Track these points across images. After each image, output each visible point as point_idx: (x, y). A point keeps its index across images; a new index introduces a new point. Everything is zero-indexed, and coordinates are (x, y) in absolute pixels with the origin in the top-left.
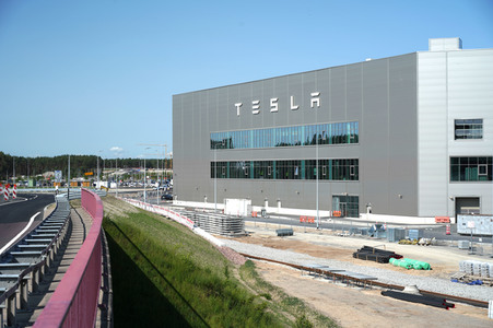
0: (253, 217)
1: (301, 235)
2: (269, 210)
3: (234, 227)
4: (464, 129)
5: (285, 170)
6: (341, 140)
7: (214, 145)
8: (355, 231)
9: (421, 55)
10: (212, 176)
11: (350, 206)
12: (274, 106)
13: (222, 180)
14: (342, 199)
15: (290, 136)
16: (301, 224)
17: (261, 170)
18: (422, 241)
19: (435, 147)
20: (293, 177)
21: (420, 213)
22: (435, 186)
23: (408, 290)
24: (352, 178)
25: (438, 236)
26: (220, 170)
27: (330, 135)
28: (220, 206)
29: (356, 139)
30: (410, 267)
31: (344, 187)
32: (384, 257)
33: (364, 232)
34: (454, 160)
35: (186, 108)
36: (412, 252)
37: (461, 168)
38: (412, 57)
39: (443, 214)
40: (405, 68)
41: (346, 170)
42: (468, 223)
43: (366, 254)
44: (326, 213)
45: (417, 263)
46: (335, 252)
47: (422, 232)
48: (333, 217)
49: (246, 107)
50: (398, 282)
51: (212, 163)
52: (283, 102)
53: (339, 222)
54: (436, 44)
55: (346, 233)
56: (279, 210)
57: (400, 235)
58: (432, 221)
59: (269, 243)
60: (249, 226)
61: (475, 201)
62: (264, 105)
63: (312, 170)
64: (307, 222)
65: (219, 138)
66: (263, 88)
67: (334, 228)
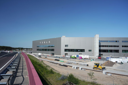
0: (42, 55)
1: (48, 57)
3: (40, 56)
4: (66, 46)
5: (46, 50)
6: (52, 47)
7: (37, 47)
8: (54, 57)
9: (62, 38)
11: (53, 54)
15: (46, 46)
17: (43, 50)
19: (63, 48)
21: (61, 55)
22: (63, 52)
23: (62, 65)
25: (63, 58)
26: (38, 50)
29: (54, 47)
30: (61, 62)
31: (53, 52)
32: (58, 60)
34: (65, 49)
35: (34, 43)
36: (61, 60)
37: (66, 50)
39: (64, 55)
40: (60, 39)
41: (53, 50)
42: (67, 56)
43: (56, 60)
45: (62, 61)
46: (52, 60)
47: (62, 57)
48: (51, 55)
50: (60, 64)
52: (46, 42)
54: (63, 36)
56: (45, 54)
57: (59, 58)
59: (44, 58)
60: (42, 56)
61: (67, 54)
62: (43, 42)
63: (49, 50)
64: (48, 56)
66: (43, 40)
67: (52, 57)
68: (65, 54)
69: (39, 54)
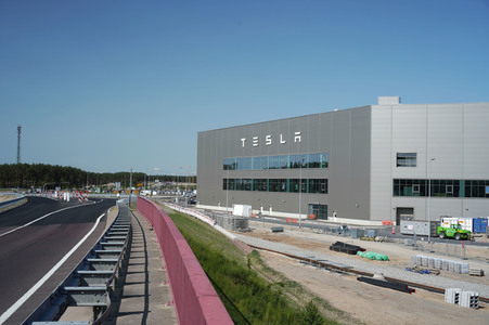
0: (253, 218)
1: (289, 231)
2: (264, 213)
3: (241, 224)
4: (402, 159)
5: (275, 186)
6: (315, 165)
7: (226, 167)
8: (327, 230)
9: (373, 107)
10: (225, 188)
11: (321, 212)
12: (269, 140)
13: (231, 191)
14: (315, 206)
15: (280, 162)
16: (287, 223)
17: (259, 185)
18: (377, 238)
19: (383, 172)
20: (282, 190)
21: (371, 217)
22: (383, 201)
23: (376, 277)
24: (323, 192)
25: (387, 235)
26: (229, 184)
27: (308, 161)
28: (230, 209)
29: (326, 165)
30: (373, 258)
31: (317, 198)
32: (354, 250)
33: (334, 231)
34: (396, 181)
35: (205, 140)
36: (374, 248)
37: (401, 187)
38: (368, 108)
39: (387, 219)
40: (362, 116)
41: (318, 186)
42: (408, 226)
43: (338, 247)
44: (304, 216)
45: (378, 256)
46: (315, 246)
47: (377, 232)
48: (309, 219)
49: (249, 142)
50: (369, 271)
51: (225, 180)
52: (275, 139)
53: (315, 223)
54: (383, 100)
55: (321, 231)
56: (271, 213)
57: (360, 234)
58: (380, 224)
59: (267, 237)
60: (251, 224)
61: (410, 210)
62: (262, 141)
63: (295, 186)
64: (293, 222)
65: (229, 163)
66: (261, 128)
67: (312, 227)
68: (400, 211)
69: (239, 210)
